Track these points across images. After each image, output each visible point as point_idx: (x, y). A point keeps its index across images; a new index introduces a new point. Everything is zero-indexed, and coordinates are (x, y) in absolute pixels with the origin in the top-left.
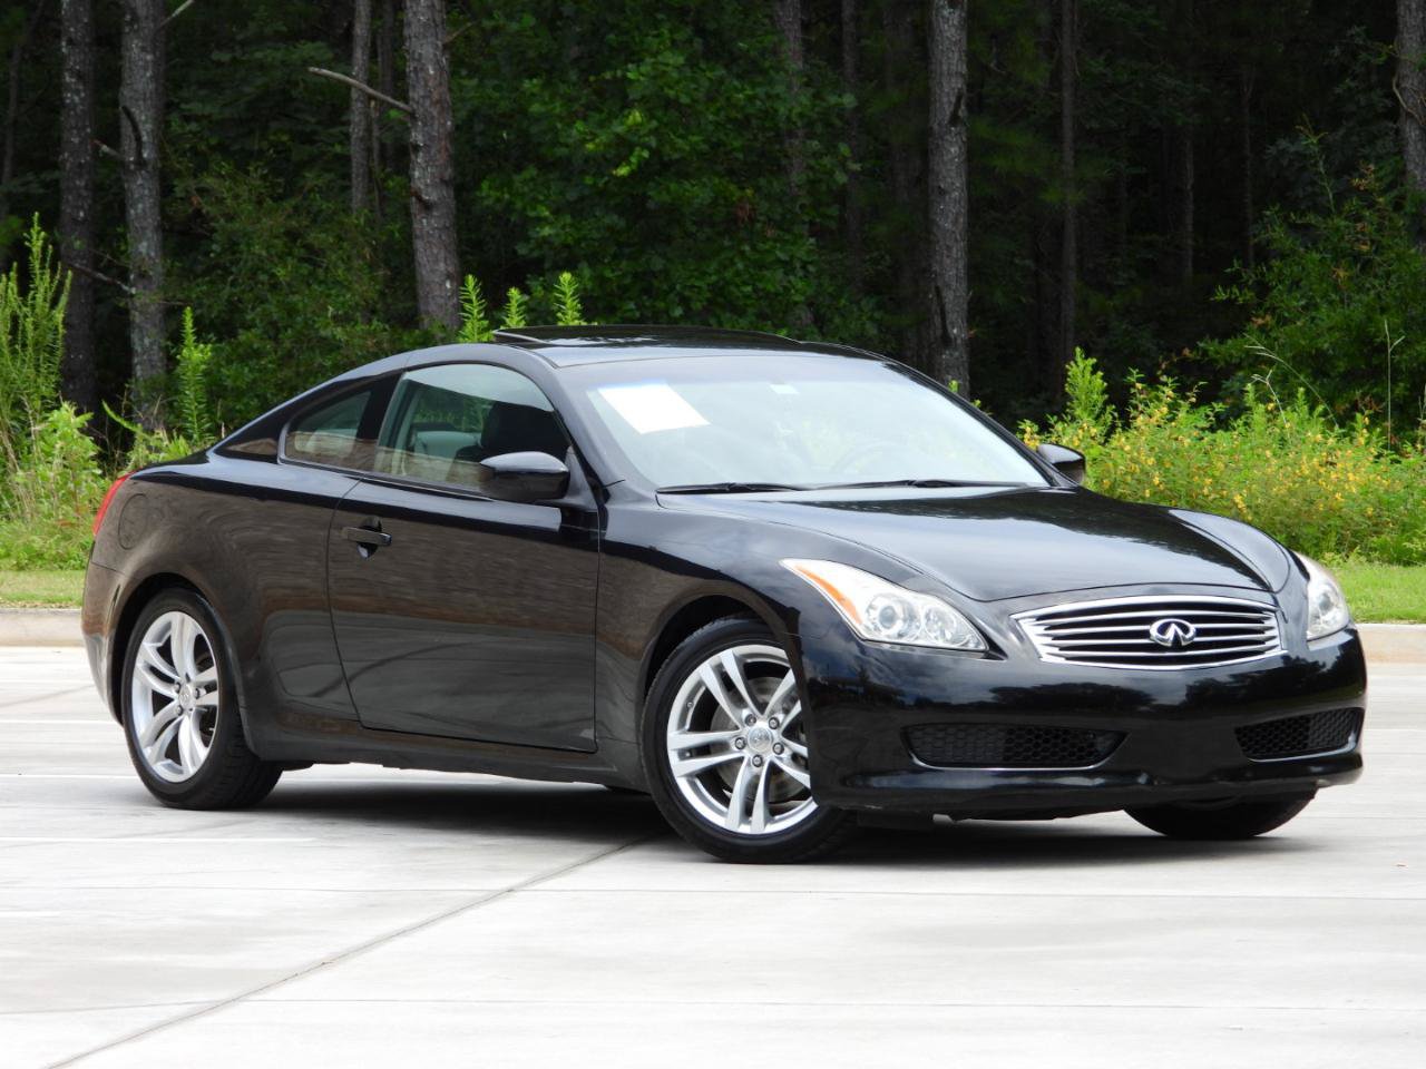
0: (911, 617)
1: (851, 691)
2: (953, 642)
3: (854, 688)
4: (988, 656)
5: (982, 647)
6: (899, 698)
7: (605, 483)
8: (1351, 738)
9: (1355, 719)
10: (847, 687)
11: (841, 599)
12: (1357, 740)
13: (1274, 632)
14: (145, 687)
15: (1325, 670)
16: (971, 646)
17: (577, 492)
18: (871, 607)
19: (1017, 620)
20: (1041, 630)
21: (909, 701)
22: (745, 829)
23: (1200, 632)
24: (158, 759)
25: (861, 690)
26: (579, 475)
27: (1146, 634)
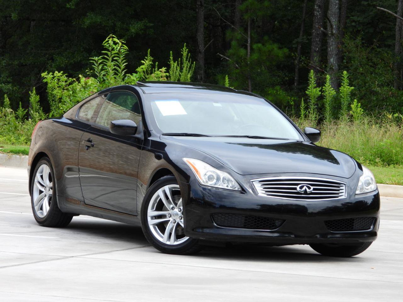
0: (218, 179)
2: (232, 187)
3: (201, 201)
4: (241, 193)
5: (240, 190)
6: (214, 205)
7: (150, 130)
8: (372, 226)
10: (199, 201)
11: (197, 172)
12: (375, 227)
13: (344, 191)
15: (368, 205)
16: (236, 189)
17: (139, 133)
18: (205, 174)
19: (252, 182)
20: (260, 185)
21: (217, 206)
22: (168, 243)
23: (314, 189)
24: (38, 210)
25: (203, 202)
27: (295, 189)
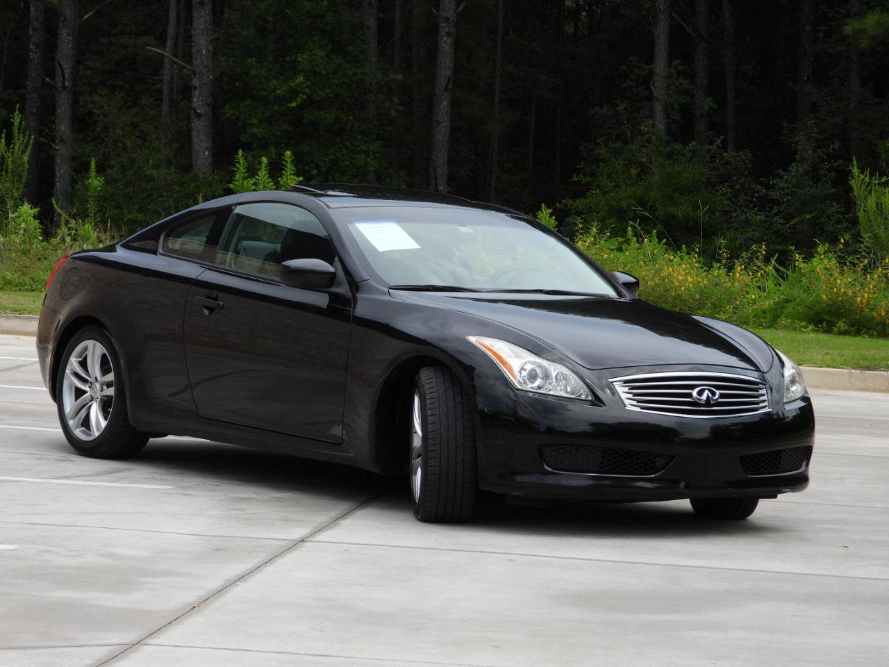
0: (547, 376)
1: (506, 419)
2: (572, 394)
3: (509, 418)
4: (593, 403)
5: (590, 398)
6: (536, 426)
7: (357, 281)
8: (804, 464)
9: (807, 452)
10: (504, 417)
11: (504, 363)
12: (807, 465)
13: (765, 398)
14: (71, 384)
16: (583, 397)
17: (339, 285)
18: (522, 369)
19: (612, 382)
20: (626, 389)
21: (543, 429)
23: (722, 396)
24: (77, 427)
25: (513, 419)
26: (341, 274)
27: (690, 395)
